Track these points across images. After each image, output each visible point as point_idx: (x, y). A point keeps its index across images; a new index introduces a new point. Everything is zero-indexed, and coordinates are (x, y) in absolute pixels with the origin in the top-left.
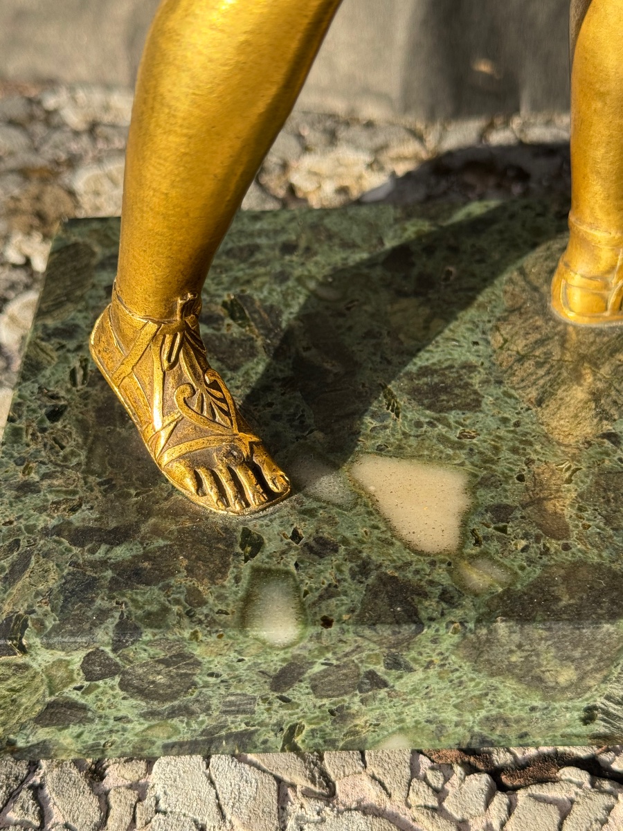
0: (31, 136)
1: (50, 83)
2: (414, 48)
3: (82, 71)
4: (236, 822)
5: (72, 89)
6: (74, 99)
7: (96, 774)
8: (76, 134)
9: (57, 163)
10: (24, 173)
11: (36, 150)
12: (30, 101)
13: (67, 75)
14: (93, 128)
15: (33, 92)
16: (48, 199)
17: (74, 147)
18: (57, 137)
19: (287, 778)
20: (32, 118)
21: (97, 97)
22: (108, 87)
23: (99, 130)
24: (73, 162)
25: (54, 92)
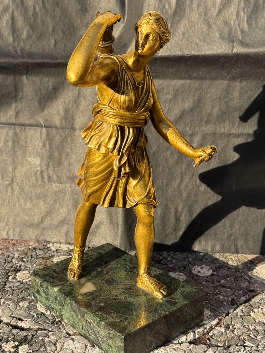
0: (44, 252)
1: (49, 242)
2: (122, 236)
3: (55, 240)
4: (78, 349)
5: (53, 243)
6: (53, 245)
7: (55, 344)
8: (54, 251)
9: (49, 256)
10: (43, 258)
11: (45, 254)
12: (44, 245)
13: (52, 241)
14: (57, 250)
15: (45, 244)
16: (47, 262)
17: (53, 254)
18: (50, 252)
19: (87, 344)
20: (44, 248)
21: (58, 245)
22: (61, 243)
23: (58, 251)
24: (53, 256)
25: (49, 244)
